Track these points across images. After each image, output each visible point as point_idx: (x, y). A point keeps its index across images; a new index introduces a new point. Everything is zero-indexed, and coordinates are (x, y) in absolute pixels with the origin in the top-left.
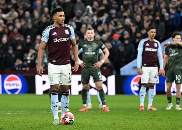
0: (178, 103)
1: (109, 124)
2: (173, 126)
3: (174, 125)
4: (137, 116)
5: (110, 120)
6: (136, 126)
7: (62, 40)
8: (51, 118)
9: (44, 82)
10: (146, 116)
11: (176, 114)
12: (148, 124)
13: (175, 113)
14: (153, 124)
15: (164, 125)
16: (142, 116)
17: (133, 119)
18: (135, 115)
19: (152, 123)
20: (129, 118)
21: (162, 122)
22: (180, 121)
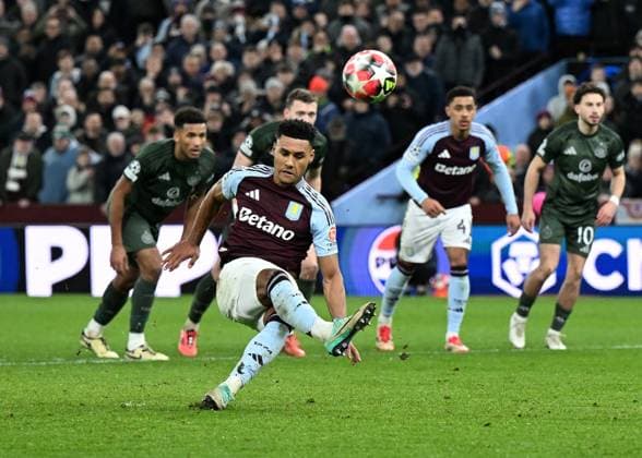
0: (557, 326)
1: (292, 400)
2: (523, 408)
3: (524, 403)
4: (390, 372)
5: (294, 389)
6: (387, 411)
7: (264, 224)
8: (81, 382)
9: (56, 253)
10: (423, 374)
11: (532, 364)
12: (431, 402)
13: (528, 363)
14: (448, 401)
15: (489, 404)
16: (409, 373)
17: (376, 383)
18: (384, 368)
19: (447, 398)
20: (363, 378)
21: (481, 395)
22: (546, 390)
